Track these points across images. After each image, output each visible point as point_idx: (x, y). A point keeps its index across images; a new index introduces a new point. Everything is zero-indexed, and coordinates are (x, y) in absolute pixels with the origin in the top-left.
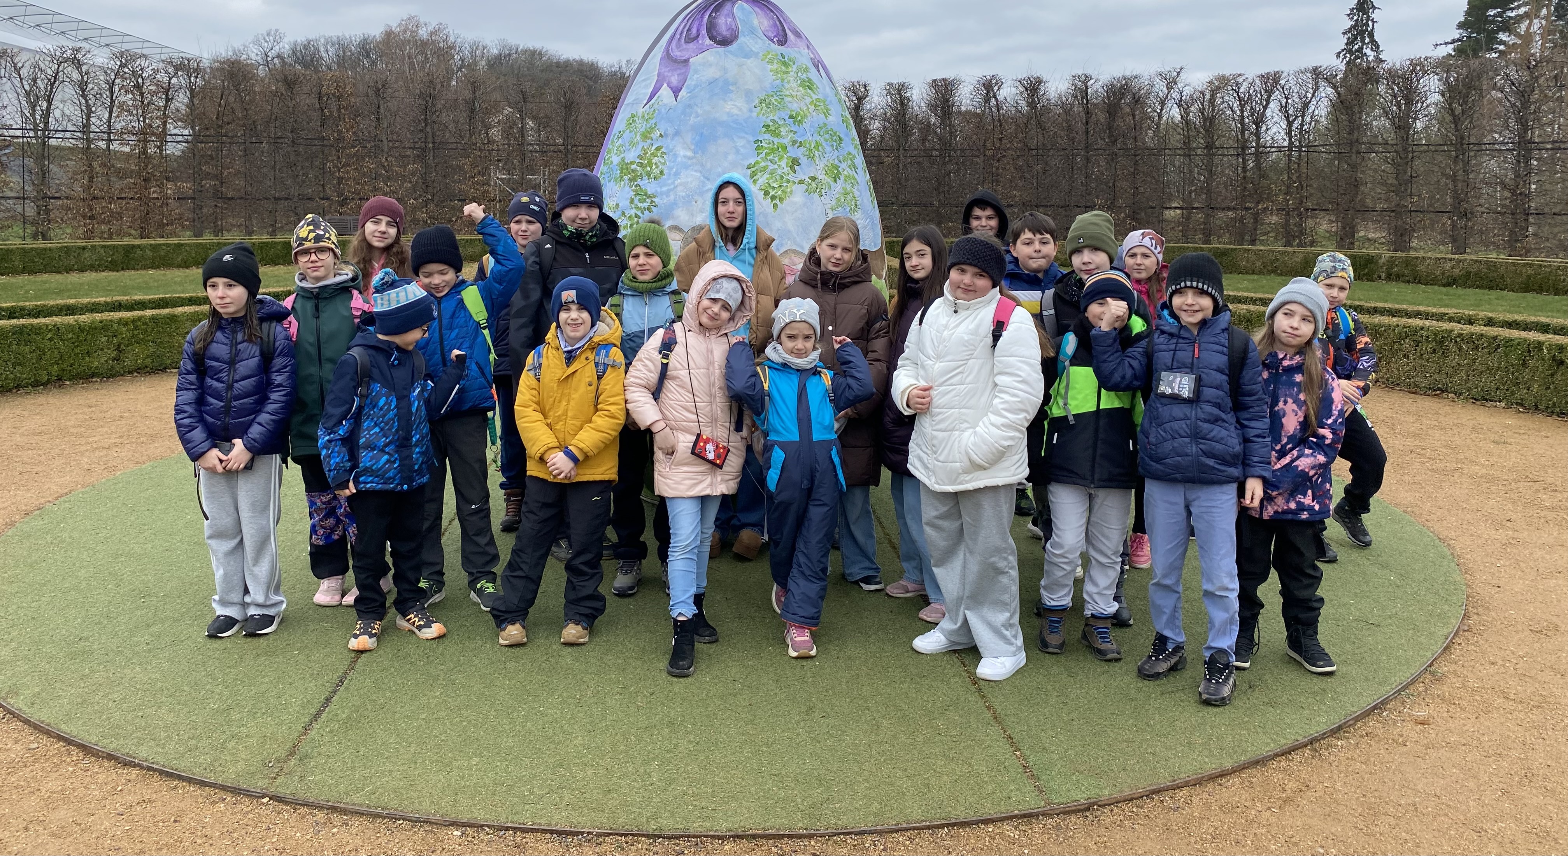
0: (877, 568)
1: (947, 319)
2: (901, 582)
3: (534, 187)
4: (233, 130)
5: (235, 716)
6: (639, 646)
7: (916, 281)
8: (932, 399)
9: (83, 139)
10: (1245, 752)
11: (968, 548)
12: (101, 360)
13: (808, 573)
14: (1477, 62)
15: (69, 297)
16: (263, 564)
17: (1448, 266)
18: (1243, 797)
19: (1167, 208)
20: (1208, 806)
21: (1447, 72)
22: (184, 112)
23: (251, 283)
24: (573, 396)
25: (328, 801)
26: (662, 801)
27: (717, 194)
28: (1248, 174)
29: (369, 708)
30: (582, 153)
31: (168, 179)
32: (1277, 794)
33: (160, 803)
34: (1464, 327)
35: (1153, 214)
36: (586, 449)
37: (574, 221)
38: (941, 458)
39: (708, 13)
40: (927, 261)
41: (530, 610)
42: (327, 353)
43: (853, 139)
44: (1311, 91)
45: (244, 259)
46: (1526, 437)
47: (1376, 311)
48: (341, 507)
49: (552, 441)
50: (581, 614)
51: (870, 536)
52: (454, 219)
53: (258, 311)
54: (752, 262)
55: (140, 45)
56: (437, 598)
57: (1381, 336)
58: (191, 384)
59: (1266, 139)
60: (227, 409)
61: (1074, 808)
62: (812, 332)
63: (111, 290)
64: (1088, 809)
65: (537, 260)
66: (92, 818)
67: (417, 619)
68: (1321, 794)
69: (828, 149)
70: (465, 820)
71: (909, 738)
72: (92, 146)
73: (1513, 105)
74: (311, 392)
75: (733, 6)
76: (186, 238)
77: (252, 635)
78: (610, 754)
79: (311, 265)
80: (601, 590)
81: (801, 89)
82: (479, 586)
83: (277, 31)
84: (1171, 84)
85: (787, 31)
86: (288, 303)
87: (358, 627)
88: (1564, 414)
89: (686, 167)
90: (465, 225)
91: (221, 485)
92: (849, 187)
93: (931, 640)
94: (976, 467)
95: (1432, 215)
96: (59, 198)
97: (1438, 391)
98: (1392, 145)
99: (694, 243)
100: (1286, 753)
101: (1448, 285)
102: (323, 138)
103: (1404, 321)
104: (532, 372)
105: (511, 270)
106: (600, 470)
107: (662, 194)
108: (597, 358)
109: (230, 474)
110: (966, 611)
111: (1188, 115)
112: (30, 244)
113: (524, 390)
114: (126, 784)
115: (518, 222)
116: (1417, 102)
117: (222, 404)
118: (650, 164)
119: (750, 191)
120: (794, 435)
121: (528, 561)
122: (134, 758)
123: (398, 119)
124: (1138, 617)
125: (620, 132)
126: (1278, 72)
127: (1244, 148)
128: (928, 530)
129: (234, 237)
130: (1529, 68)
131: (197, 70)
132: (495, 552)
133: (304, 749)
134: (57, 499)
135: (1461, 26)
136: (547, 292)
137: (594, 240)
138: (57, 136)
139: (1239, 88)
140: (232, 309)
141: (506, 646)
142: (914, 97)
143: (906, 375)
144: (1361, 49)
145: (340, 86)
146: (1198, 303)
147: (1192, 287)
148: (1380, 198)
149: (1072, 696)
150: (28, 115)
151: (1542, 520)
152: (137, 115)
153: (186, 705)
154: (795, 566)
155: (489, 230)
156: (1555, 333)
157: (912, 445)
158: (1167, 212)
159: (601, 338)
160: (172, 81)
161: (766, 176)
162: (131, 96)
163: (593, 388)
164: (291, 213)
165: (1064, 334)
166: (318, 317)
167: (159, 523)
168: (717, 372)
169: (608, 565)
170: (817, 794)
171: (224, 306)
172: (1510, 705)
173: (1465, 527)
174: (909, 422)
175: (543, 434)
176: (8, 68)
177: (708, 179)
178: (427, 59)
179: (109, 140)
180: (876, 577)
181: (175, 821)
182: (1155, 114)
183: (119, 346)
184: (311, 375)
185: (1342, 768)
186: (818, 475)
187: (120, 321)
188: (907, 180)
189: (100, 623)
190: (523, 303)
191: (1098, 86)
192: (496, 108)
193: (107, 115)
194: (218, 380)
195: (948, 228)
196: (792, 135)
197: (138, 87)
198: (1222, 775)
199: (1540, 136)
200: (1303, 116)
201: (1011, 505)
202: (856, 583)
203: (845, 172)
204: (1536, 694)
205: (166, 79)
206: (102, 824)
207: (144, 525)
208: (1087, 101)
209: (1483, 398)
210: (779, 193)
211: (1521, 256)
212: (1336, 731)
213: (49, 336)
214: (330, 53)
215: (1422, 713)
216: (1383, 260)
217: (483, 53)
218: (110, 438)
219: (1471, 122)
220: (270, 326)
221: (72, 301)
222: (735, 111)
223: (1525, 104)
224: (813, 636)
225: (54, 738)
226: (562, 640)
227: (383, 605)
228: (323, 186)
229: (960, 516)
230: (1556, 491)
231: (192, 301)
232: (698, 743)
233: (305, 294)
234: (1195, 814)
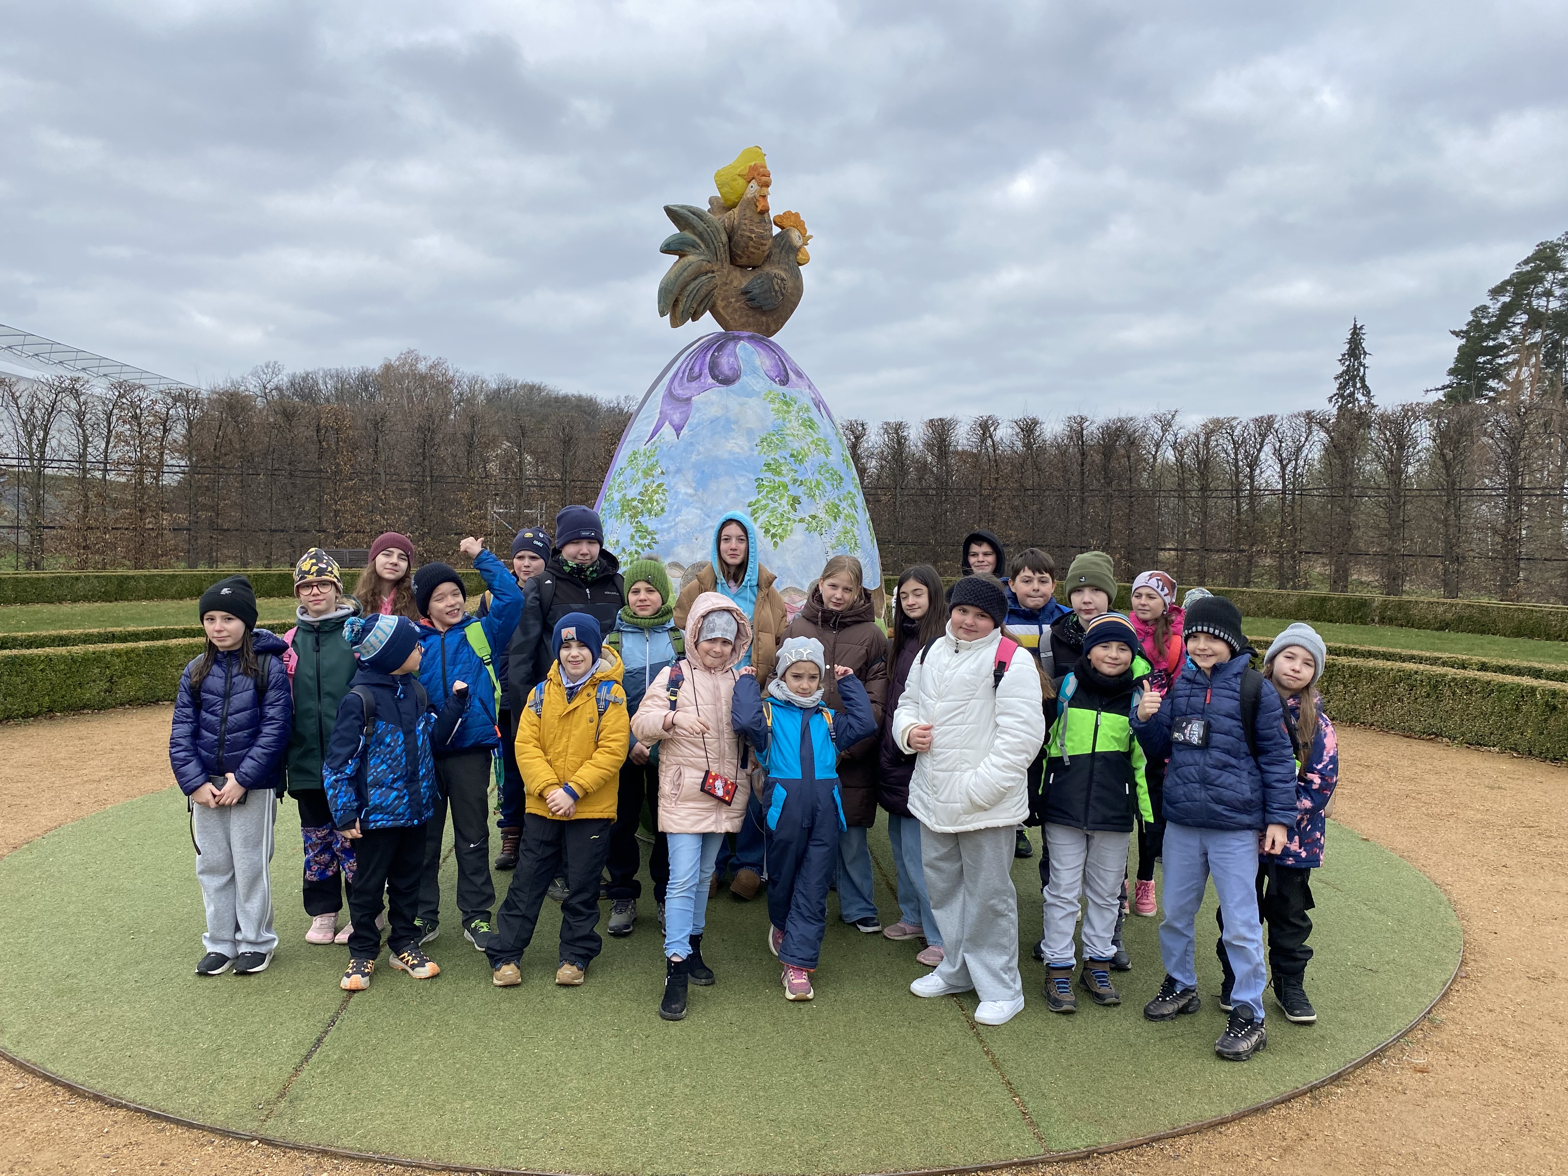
0: (875, 909)
1: (948, 658)
2: (898, 924)
3: (531, 522)
4: (231, 461)
5: (225, 1056)
6: (634, 987)
7: (912, 621)
8: (932, 739)
9: (79, 469)
10: (1245, 1099)
11: (968, 891)
12: (93, 692)
13: (807, 914)
14: (1468, 408)
15: (60, 628)
16: (254, 900)
17: (1441, 609)
18: (1243, 1145)
19: (1162, 549)
20: (1208, 1154)
21: (1439, 417)
22: (181, 443)
23: (248, 615)
24: (574, 732)
25: (319, 1145)
26: (658, 1146)
27: (720, 531)
28: (1243, 516)
29: (361, 1048)
30: (580, 488)
31: (163, 509)
32: (1277, 1142)
33: (147, 1146)
34: (1458, 671)
35: (1147, 555)
36: (586, 786)
37: (575, 558)
38: (942, 798)
39: (711, 352)
40: (924, 601)
41: (526, 950)
42: (326, 687)
43: (853, 479)
44: (1304, 435)
45: (243, 592)
46: (1520, 782)
47: (1370, 655)
48: (337, 842)
49: (552, 777)
50: (576, 955)
51: (867, 877)
52: (450, 553)
53: (254, 645)
54: (754, 599)
55: (138, 375)
56: (430, 937)
57: (1376, 678)
58: (188, 717)
59: (1260, 481)
60: (221, 743)
61: (1074, 1156)
62: (817, 672)
63: (104, 621)
64: (1088, 1157)
65: (537, 595)
66: (78, 1160)
67: (410, 958)
68: (1322, 1142)
69: (829, 488)
70: (458, 1165)
71: (907, 1083)
72: (89, 476)
73: (1504, 451)
74: (309, 727)
75: (736, 346)
76: (180, 569)
77: (243, 973)
78: (605, 1098)
79: (312, 598)
80: (597, 930)
81: (802, 428)
82: (473, 925)
83: (275, 363)
84: (1166, 426)
85: (789, 371)
86: (288, 637)
87: (351, 965)
88: (1557, 759)
89: (687, 505)
90: (461, 559)
91: (214, 819)
92: (849, 526)
93: (929, 984)
94: (977, 808)
95: (1425, 560)
96: (53, 528)
97: (1432, 735)
98: (1385, 489)
99: (696, 580)
100: (1286, 1101)
101: (1441, 629)
102: (321, 471)
103: (1398, 665)
104: (534, 708)
105: (508, 604)
106: (599, 808)
107: (663, 530)
108: (599, 694)
109: (223, 808)
110: (965, 954)
111: (1183, 457)
112: (23, 573)
113: (524, 726)
114: (112, 1126)
115: (520, 558)
116: (1409, 447)
117: (216, 737)
118: (651, 501)
119: (753, 529)
120: (795, 773)
121: (526, 900)
122: (121, 1099)
123: (396, 452)
124: (1136, 961)
125: (621, 469)
126: (1272, 416)
127: (1238, 490)
128: (927, 871)
129: (229, 568)
130: (1519, 415)
131: (196, 401)
132: (491, 891)
133: (295, 1089)
134: (46, 832)
135: (1452, 372)
136: (547, 629)
137: (595, 575)
138: (53, 465)
139: (1233, 432)
140: (228, 642)
141: (500, 986)
142: (911, 437)
143: (906, 714)
144: (1354, 393)
145: (339, 420)
146: (1210, 648)
147: (1202, 632)
148: (1373, 542)
149: (1071, 1041)
150: (25, 444)
151: (1538, 866)
152: (134, 445)
153: (175, 1045)
154: (793, 907)
155: (485, 566)
156: (1547, 679)
157: (912, 784)
158: (1161, 553)
159: (603, 675)
160: (170, 412)
161: (767, 514)
162: (128, 426)
163: (594, 724)
164: (286, 545)
165: (1065, 674)
166: (318, 651)
167: (150, 858)
168: (724, 708)
169: (603, 904)
170: (815, 1140)
171: (222, 639)
172: (1510, 1053)
173: (1461, 872)
174: (911, 761)
175: (543, 770)
176: (6, 397)
177: (709, 517)
178: (425, 392)
179: (106, 470)
180: (873, 919)
181: (162, 1165)
182: (1150, 456)
183: (112, 678)
184: (310, 709)
185: (1342, 1116)
186: (818, 814)
187: (113, 653)
188: (903, 518)
189: (88, 960)
190: (523, 639)
191: (1093, 428)
192: (493, 442)
193: (103, 445)
194: (213, 713)
195: (944, 567)
196: (792, 473)
197: (135, 417)
198: (1223, 1122)
199: (1530, 482)
200: (1296, 460)
201: (1011, 847)
202: (854, 924)
203: (845, 511)
204: (1534, 1042)
205: (164, 410)
206: (87, 1167)
207: (134, 860)
208: (1083, 442)
209: (1477, 743)
210: (780, 531)
211: (1512, 600)
212: (1336, 1079)
213: (41, 667)
214: (329, 386)
215: (1420, 1060)
216: (1376, 604)
217: (482, 388)
218: (100, 771)
219: (1462, 467)
220: (265, 660)
221: (65, 632)
222: (737, 450)
223: (1516, 450)
224: (811, 978)
225: (40, 1077)
226: (557, 980)
227: (377, 944)
228: (320, 518)
229: (960, 858)
230: (1551, 837)
231: (186, 633)
232: (694, 1087)
233: (307, 628)
234: (1196, 1163)
